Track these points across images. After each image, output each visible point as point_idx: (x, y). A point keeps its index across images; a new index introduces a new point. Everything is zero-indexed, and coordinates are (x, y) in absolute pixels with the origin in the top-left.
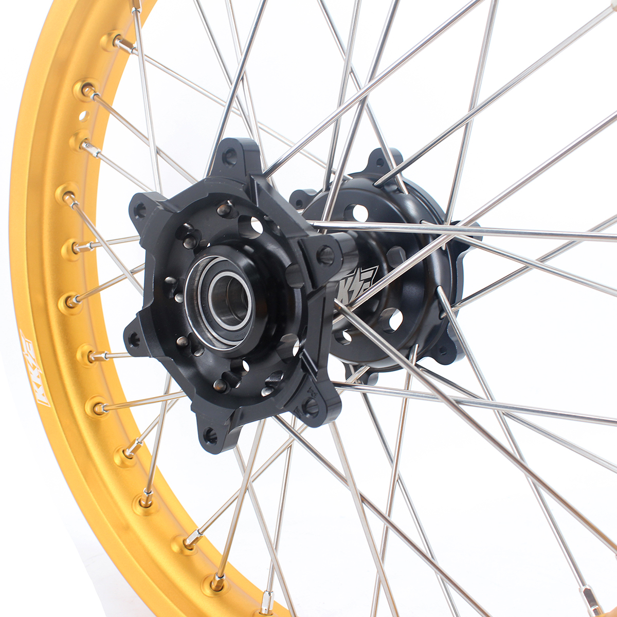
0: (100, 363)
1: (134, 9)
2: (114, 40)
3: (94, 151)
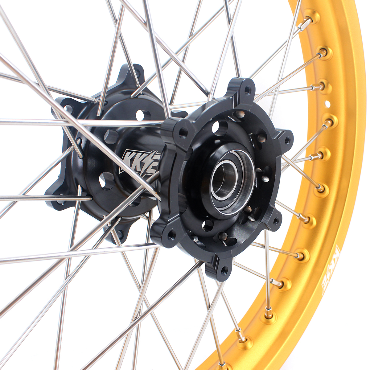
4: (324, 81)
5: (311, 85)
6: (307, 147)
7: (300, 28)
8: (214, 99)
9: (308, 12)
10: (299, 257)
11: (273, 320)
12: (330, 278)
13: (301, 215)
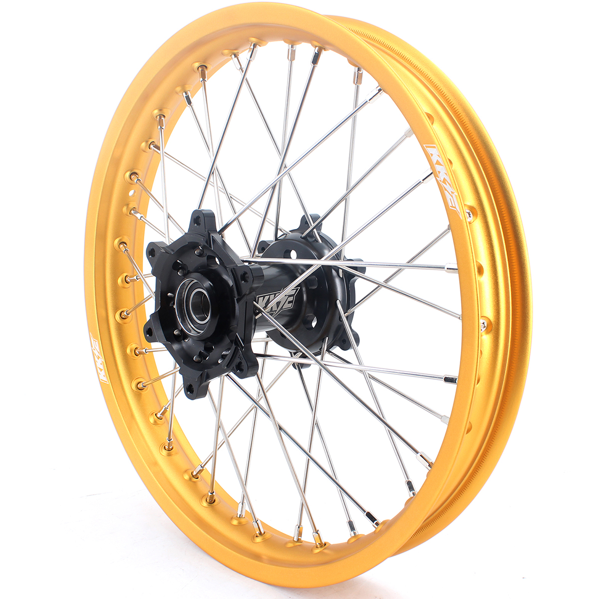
0: (144, 356)
1: (159, 127)
2: (150, 145)
3: (138, 216)
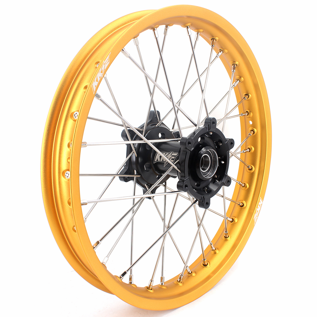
4: (248, 111)
5: (242, 113)
6: (241, 146)
7: (234, 85)
8: (199, 128)
9: (237, 77)
10: (240, 205)
11: (229, 238)
12: (258, 215)
13: (240, 183)
